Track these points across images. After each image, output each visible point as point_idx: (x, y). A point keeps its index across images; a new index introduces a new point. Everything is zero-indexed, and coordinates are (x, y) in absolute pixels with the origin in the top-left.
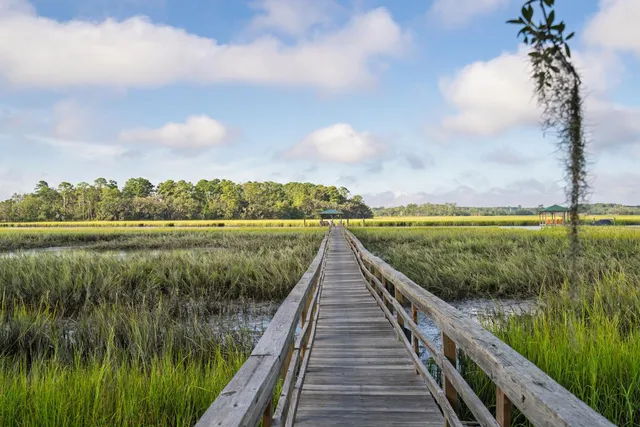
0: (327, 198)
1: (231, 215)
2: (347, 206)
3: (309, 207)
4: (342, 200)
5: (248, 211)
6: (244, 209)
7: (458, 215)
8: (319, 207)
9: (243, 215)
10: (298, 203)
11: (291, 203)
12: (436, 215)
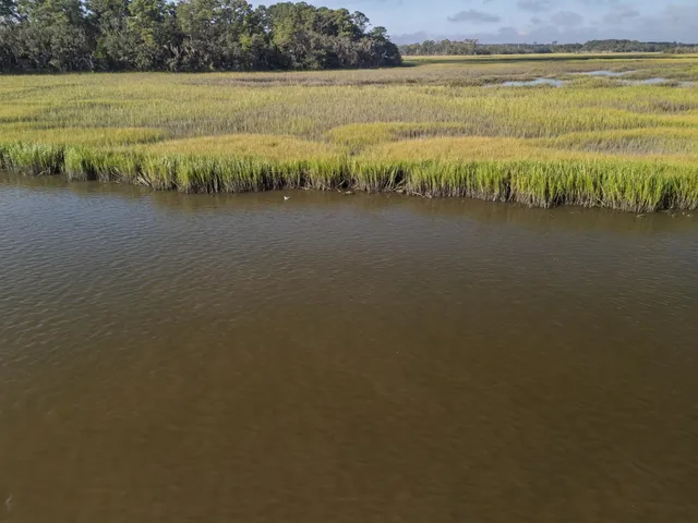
0: (333, 30)
1: (147, 62)
2: (365, 45)
3: (301, 47)
4: (357, 34)
5: (184, 54)
6: (175, 50)
7: (478, 53)
8: (318, 47)
9: (172, 62)
10: (280, 39)
11: (268, 38)
12: (456, 54)
